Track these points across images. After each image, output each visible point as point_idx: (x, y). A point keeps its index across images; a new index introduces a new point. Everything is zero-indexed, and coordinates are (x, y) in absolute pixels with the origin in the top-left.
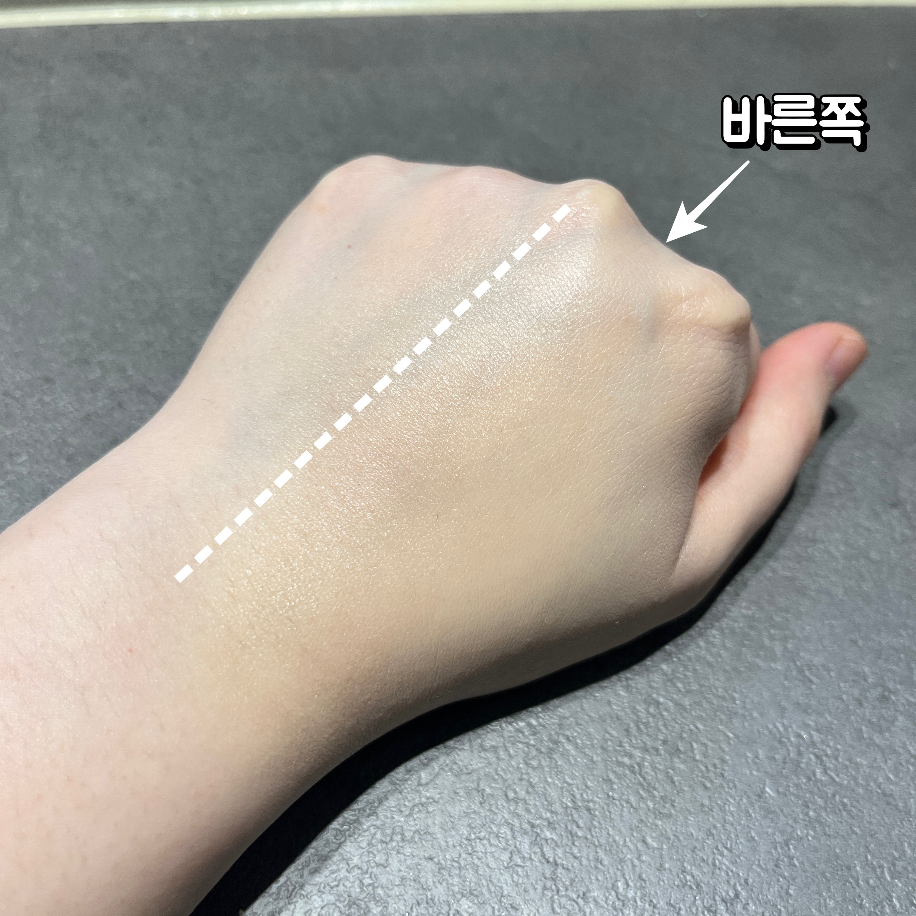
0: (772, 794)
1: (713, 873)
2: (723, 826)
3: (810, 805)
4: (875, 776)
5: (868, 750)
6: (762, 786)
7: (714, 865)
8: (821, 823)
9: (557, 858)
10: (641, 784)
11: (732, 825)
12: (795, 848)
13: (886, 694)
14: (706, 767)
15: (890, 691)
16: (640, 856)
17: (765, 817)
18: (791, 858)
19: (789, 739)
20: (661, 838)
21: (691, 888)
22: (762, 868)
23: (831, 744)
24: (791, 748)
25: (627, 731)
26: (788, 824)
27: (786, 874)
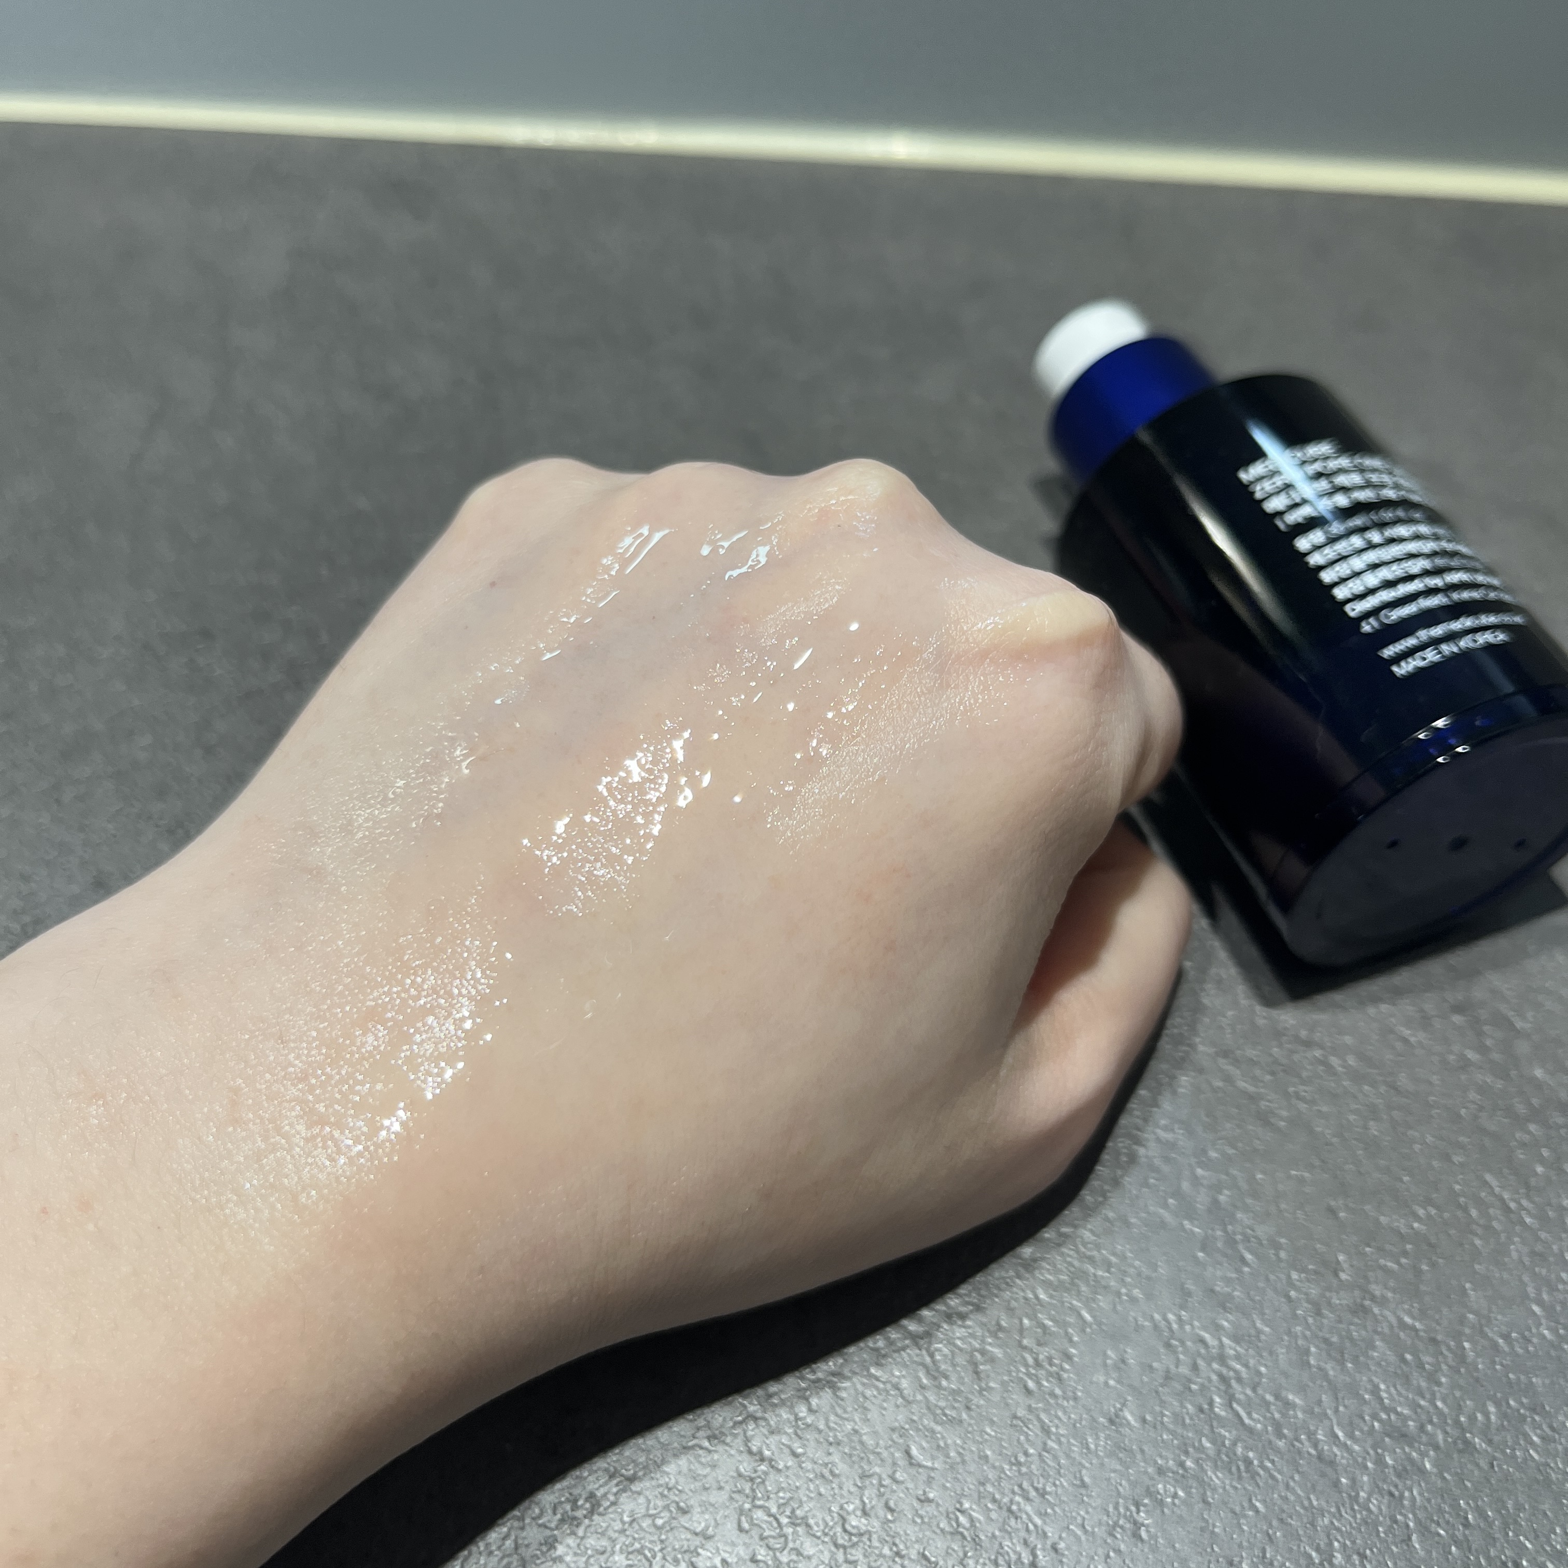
0: (1133, 1422)
1: (1004, 1523)
2: (1040, 1455)
3: (1191, 1450)
4: (1312, 1428)
5: (1311, 1384)
6: (1118, 1406)
7: (1010, 1510)
8: (1202, 1483)
9: (764, 1447)
10: (924, 1365)
11: (1055, 1458)
12: (1147, 1512)
13: (1367, 1303)
14: (1036, 1360)
15: (1373, 1298)
16: (894, 1472)
17: (1111, 1454)
18: (1137, 1525)
19: (1182, 1343)
20: (935, 1453)
21: (964, 1538)
22: (1086, 1532)
23: (1252, 1362)
24: (1181, 1357)
26: (1146, 1472)
27: (1122, 1547)
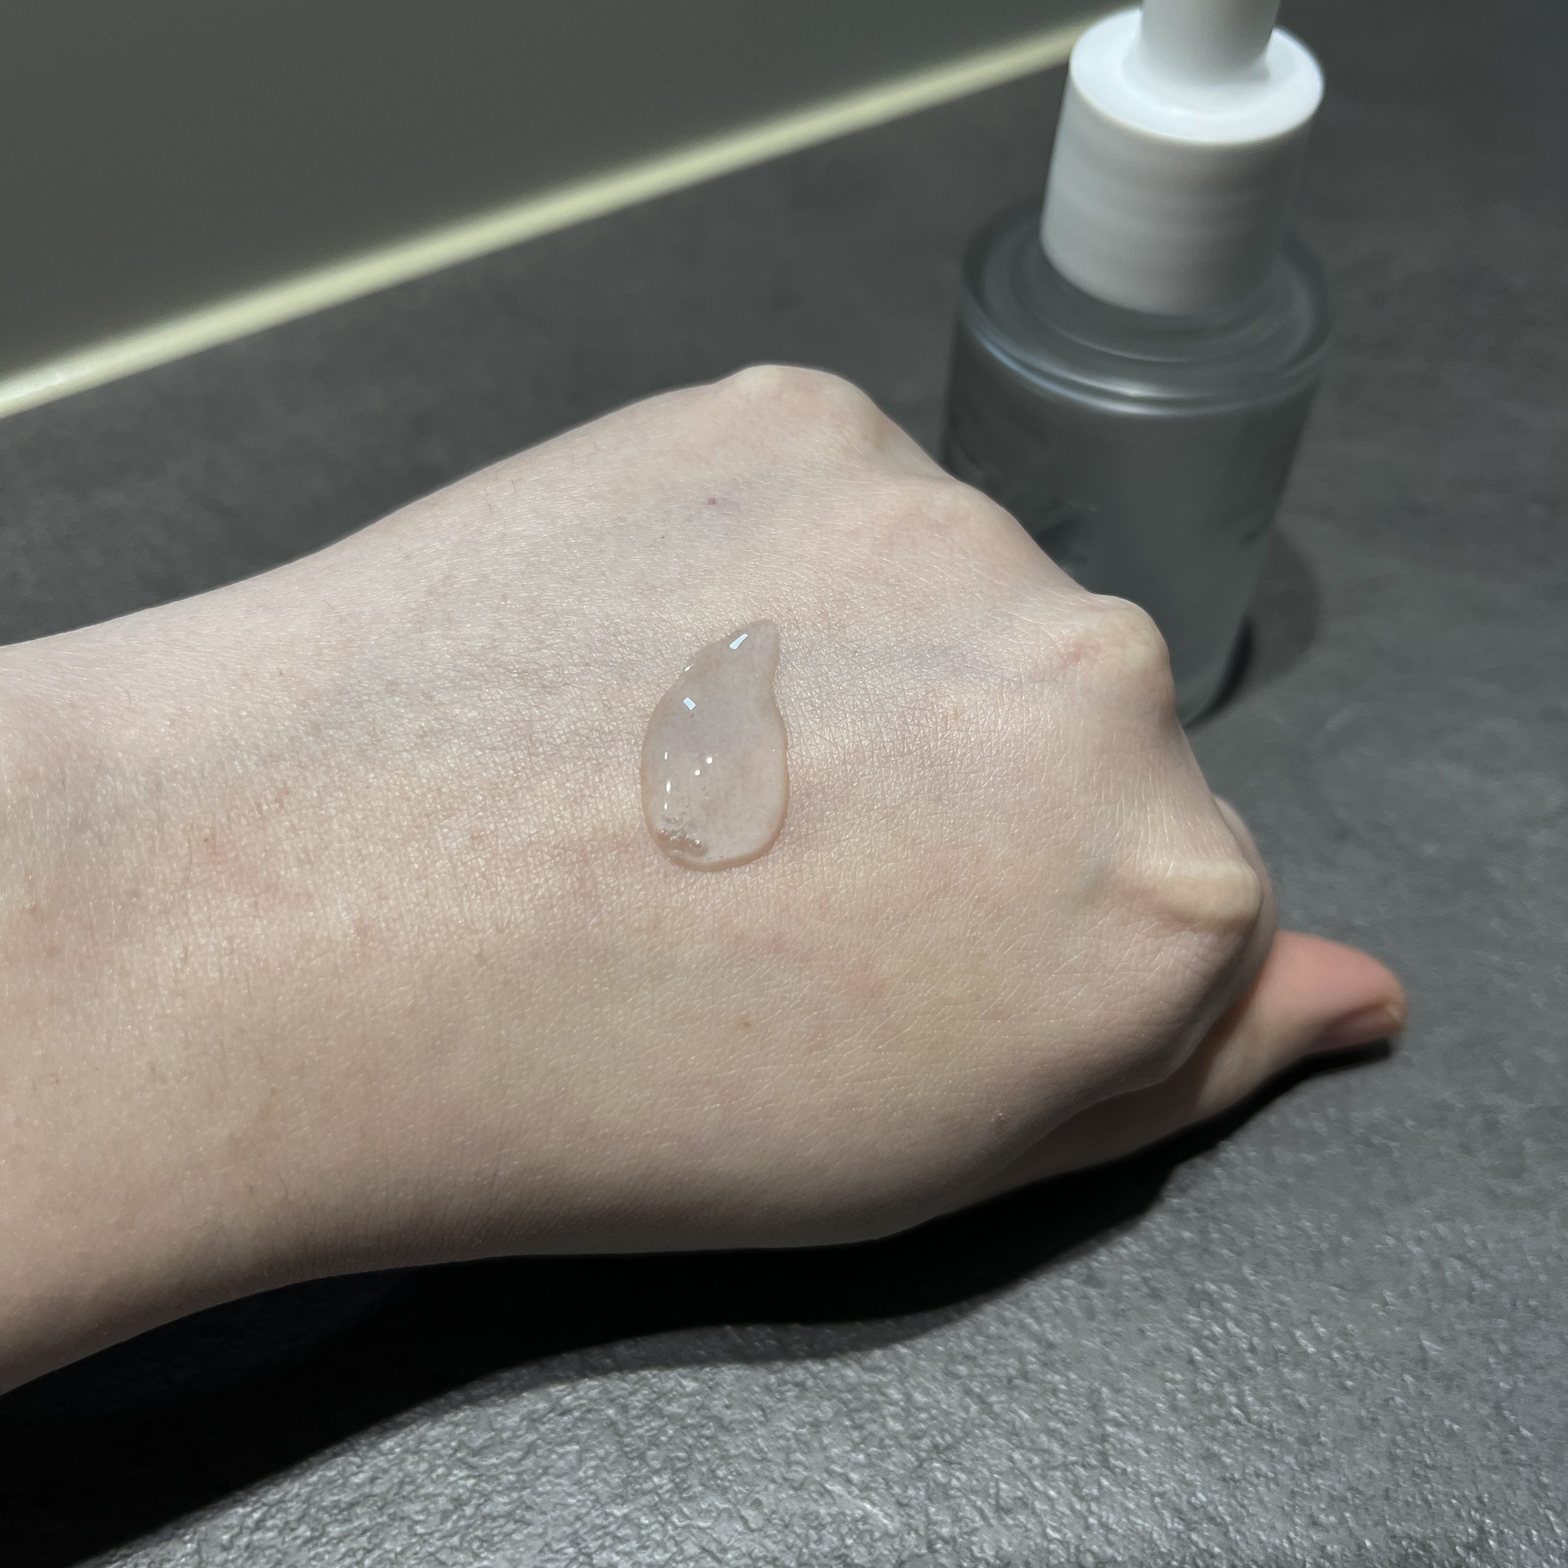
13: (1489, 1117)
15: (1491, 1110)
17: (1448, 1388)
18: (1516, 1431)
20: (1335, 1505)
22: (1489, 1469)
23: (1466, 1229)
24: (1420, 1265)
25: (1191, 1361)
26: (1482, 1381)
27: (1523, 1458)
